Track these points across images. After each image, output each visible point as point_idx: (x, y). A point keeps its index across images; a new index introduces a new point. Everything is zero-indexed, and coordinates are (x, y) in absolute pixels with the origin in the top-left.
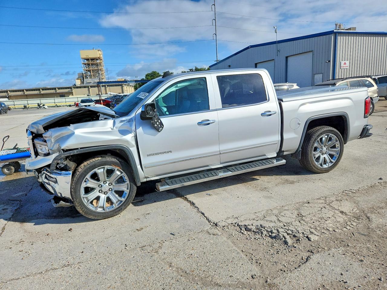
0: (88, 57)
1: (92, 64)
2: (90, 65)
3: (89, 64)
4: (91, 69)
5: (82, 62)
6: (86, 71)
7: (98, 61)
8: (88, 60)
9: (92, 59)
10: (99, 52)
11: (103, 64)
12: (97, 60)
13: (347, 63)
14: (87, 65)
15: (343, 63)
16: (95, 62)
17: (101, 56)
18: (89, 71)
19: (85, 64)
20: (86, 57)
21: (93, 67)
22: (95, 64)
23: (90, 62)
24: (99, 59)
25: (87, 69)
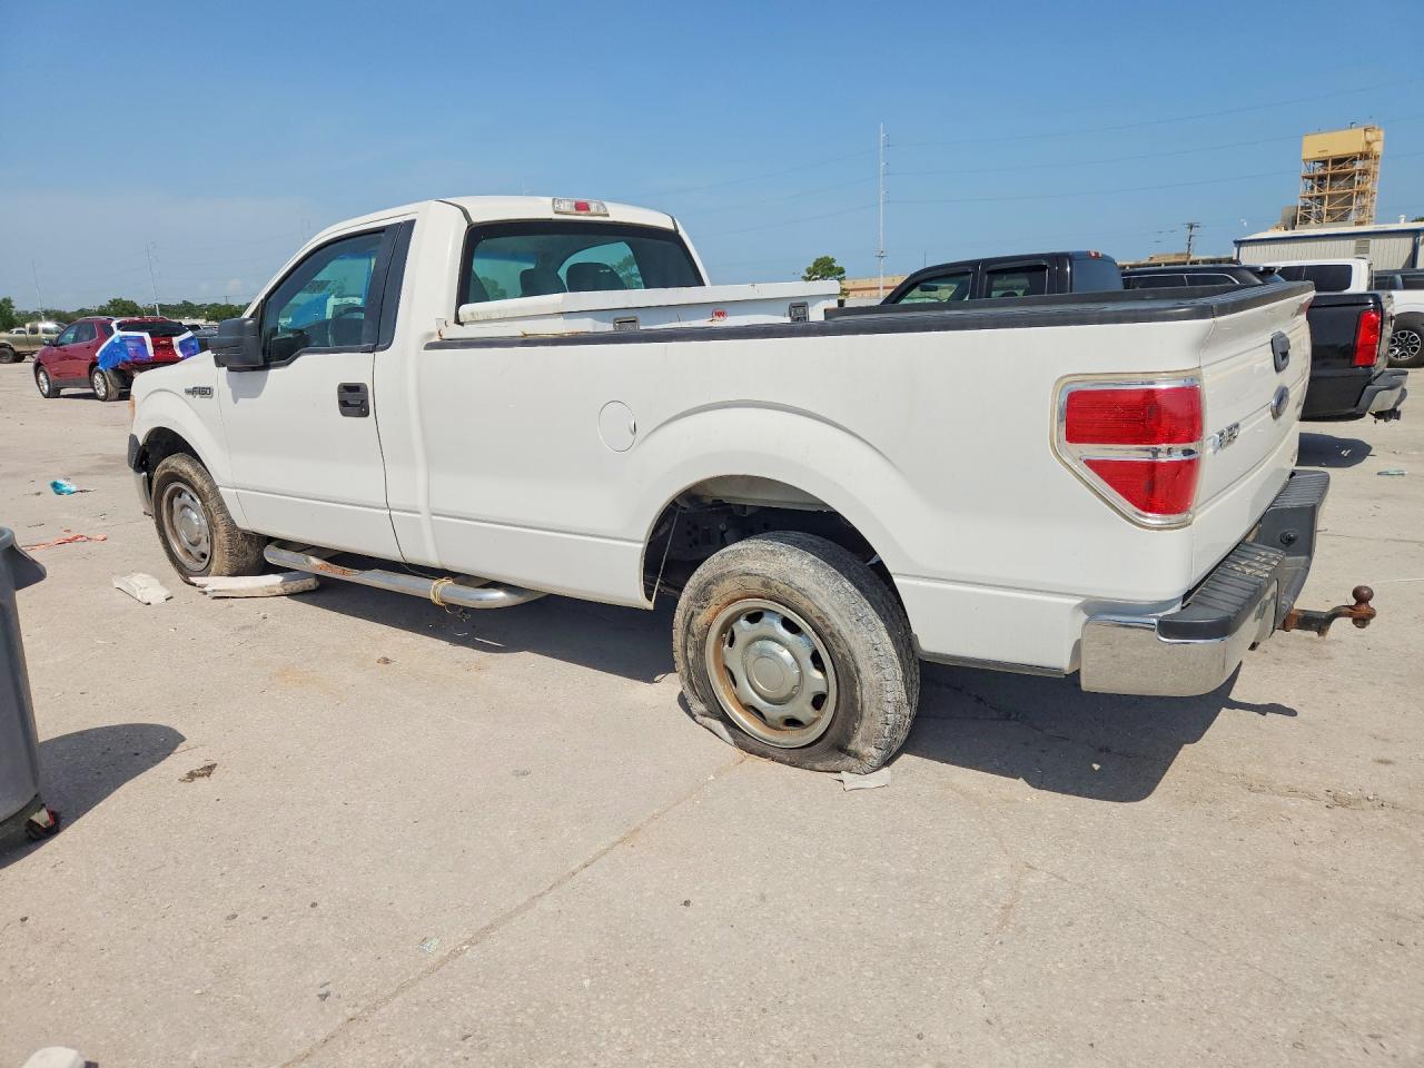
0: (1325, 154)
1: (1334, 178)
2: (1326, 181)
3: (1322, 178)
4: (1325, 192)
5: (1304, 172)
6: (1310, 198)
7: (1359, 165)
8: (1325, 162)
9: (1338, 161)
10: (1370, 136)
12: (1355, 159)
14: (1316, 179)
16: (1348, 168)
17: (1378, 148)
18: (1321, 199)
19: (1308, 178)
20: (1319, 155)
21: (1336, 184)
22: (1346, 175)
23: (1330, 170)
24: (1365, 156)
25: (1316, 193)
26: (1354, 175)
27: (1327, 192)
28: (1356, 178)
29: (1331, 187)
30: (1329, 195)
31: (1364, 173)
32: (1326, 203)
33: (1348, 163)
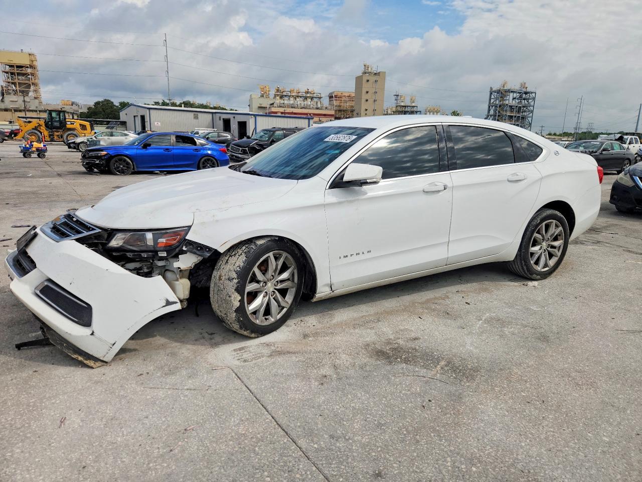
0: (9, 62)
1: (19, 74)
2: (15, 75)
3: (12, 74)
4: (16, 81)
6: (9, 83)
7: (29, 71)
8: (11, 66)
9: (18, 67)
10: (32, 57)
11: (37, 74)
12: (28, 67)
13: (159, 124)
14: (9, 74)
15: (156, 123)
16: (24, 71)
17: (35, 63)
18: (14, 84)
19: (7, 73)
21: (20, 77)
22: (23, 75)
23: (16, 70)
24: (31, 67)
25: (10, 80)
26: (29, 75)
28: (30, 76)
29: (18, 79)
30: (19, 83)
31: (32, 74)
33: (24, 69)
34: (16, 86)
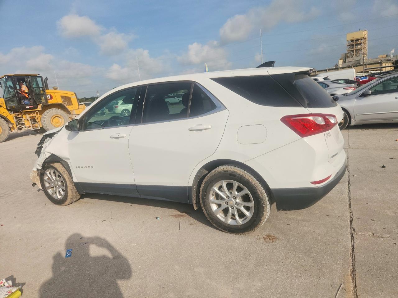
0: (353, 39)
1: (356, 45)
3: (353, 45)
5: (348, 44)
6: (350, 51)
7: (362, 41)
9: (357, 40)
10: (365, 32)
11: (367, 42)
12: (362, 39)
14: (351, 46)
17: (366, 36)
18: (353, 51)
20: (351, 39)
22: (359, 44)
23: (355, 43)
24: (364, 38)
25: (351, 49)
26: (362, 44)
27: (354, 49)
29: (355, 48)
30: (355, 50)
31: (364, 43)
32: (354, 52)
33: (359, 41)
34: (353, 52)
